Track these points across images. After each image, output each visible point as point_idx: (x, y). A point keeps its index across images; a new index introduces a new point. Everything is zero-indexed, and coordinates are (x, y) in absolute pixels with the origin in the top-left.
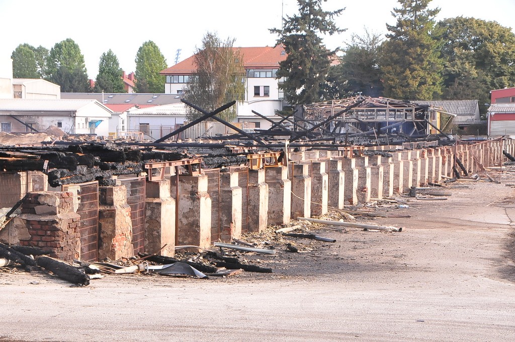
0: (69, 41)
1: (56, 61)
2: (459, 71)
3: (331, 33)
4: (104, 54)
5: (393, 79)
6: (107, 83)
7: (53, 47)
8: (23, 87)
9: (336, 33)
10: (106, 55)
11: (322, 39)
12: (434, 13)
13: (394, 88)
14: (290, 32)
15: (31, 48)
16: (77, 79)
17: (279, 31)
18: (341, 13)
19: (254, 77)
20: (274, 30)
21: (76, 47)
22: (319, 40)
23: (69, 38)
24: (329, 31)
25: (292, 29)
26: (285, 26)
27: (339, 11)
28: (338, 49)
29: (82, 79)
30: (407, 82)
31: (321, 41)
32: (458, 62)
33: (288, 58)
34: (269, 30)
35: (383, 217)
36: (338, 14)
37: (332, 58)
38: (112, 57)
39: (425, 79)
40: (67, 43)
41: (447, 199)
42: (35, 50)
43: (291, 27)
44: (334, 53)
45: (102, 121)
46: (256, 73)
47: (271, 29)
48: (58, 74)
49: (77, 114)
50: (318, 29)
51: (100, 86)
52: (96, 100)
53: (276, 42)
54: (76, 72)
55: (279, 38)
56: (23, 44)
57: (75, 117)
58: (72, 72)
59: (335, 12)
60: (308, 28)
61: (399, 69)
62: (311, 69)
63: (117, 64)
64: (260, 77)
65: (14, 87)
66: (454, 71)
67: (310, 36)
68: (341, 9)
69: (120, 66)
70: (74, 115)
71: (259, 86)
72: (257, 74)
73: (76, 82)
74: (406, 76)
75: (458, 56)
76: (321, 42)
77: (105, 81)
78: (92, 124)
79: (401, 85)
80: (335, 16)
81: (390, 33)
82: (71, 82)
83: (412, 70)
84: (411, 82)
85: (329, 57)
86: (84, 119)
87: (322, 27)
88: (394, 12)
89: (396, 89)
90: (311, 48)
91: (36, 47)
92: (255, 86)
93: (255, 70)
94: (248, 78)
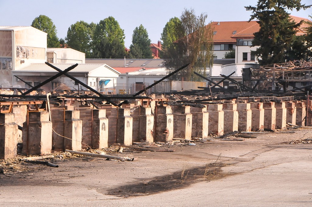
0: (110, 18)
1: (100, 35)
3: (298, 9)
4: (137, 28)
6: (137, 51)
7: (99, 24)
8: (54, 54)
9: (302, 9)
10: (138, 29)
11: (290, 14)
14: (263, 9)
15: (85, 24)
16: (115, 48)
17: (254, 9)
19: (243, 46)
20: (249, 8)
21: (115, 23)
22: (287, 15)
23: (110, 16)
24: (296, 7)
25: (265, 7)
26: (259, 4)
28: (302, 22)
29: (118, 48)
31: (289, 15)
33: (261, 30)
34: (245, 7)
35: (151, 151)
37: (297, 29)
38: (143, 30)
40: (109, 21)
41: (242, 140)
42: (88, 26)
43: (264, 5)
44: (299, 25)
45: (110, 80)
46: (245, 42)
47: (247, 6)
48: (101, 44)
49: (89, 75)
50: (286, 6)
51: (132, 53)
52: (105, 64)
53: (251, 17)
54: (114, 43)
55: (253, 14)
56: (80, 21)
57: (88, 77)
58: (111, 42)
60: (277, 5)
62: (278, 39)
63: (147, 36)
64: (248, 46)
65: (48, 55)
67: (278, 12)
69: (149, 38)
70: (87, 76)
71: (247, 53)
72: (246, 43)
73: (114, 50)
76: (289, 17)
77: (135, 49)
78: (102, 83)
82: (110, 50)
85: (294, 29)
86: (95, 79)
87: (290, 4)
90: (278, 22)
91: (89, 23)
92: (243, 53)
93: (244, 40)
94: (238, 47)
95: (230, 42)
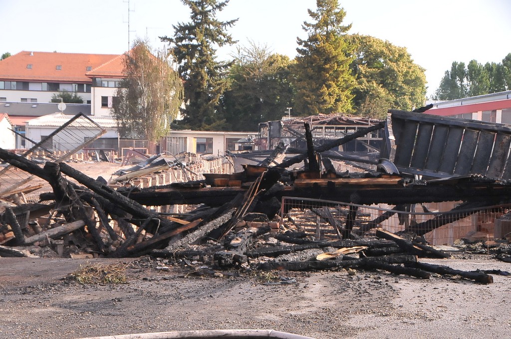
2: (367, 89)
3: (221, 45)
5: (309, 95)
12: (345, 29)
13: (309, 104)
14: (182, 41)
17: (171, 40)
18: (234, 24)
19: (101, 87)
20: (164, 39)
24: (219, 42)
25: (183, 38)
26: (176, 35)
27: (233, 22)
30: (323, 98)
32: (364, 80)
36: (231, 25)
39: (340, 96)
46: (103, 82)
50: (210, 40)
59: (229, 23)
61: (314, 86)
64: (108, 87)
66: (362, 89)
68: (233, 19)
71: (107, 97)
72: (105, 83)
74: (323, 93)
75: (363, 74)
76: (215, 54)
79: (317, 102)
80: (228, 27)
81: (301, 47)
83: (329, 87)
84: (326, 98)
88: (306, 27)
89: (312, 105)
92: (102, 97)
93: (102, 79)
94: (95, 88)
95: (56, 80)
